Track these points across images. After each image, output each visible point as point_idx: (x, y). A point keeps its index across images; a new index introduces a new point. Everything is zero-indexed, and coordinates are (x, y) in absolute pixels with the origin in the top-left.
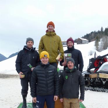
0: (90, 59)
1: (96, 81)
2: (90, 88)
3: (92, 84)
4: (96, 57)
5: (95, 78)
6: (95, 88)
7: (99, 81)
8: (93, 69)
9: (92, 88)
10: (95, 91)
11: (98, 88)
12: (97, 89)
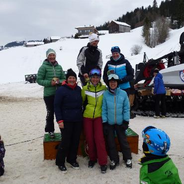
0: (136, 65)
1: (147, 101)
3: (141, 106)
4: (147, 61)
5: (146, 96)
6: (147, 112)
7: (152, 100)
8: (143, 82)
9: (142, 112)
10: (146, 115)
12: (150, 112)
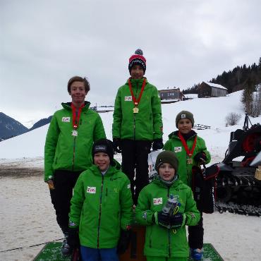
0: (232, 133)
1: (246, 189)
2: (232, 206)
3: (235, 197)
6: (244, 207)
7: (255, 189)
8: (240, 159)
9: (236, 206)
10: (244, 213)
11: (251, 206)
12: (250, 208)
